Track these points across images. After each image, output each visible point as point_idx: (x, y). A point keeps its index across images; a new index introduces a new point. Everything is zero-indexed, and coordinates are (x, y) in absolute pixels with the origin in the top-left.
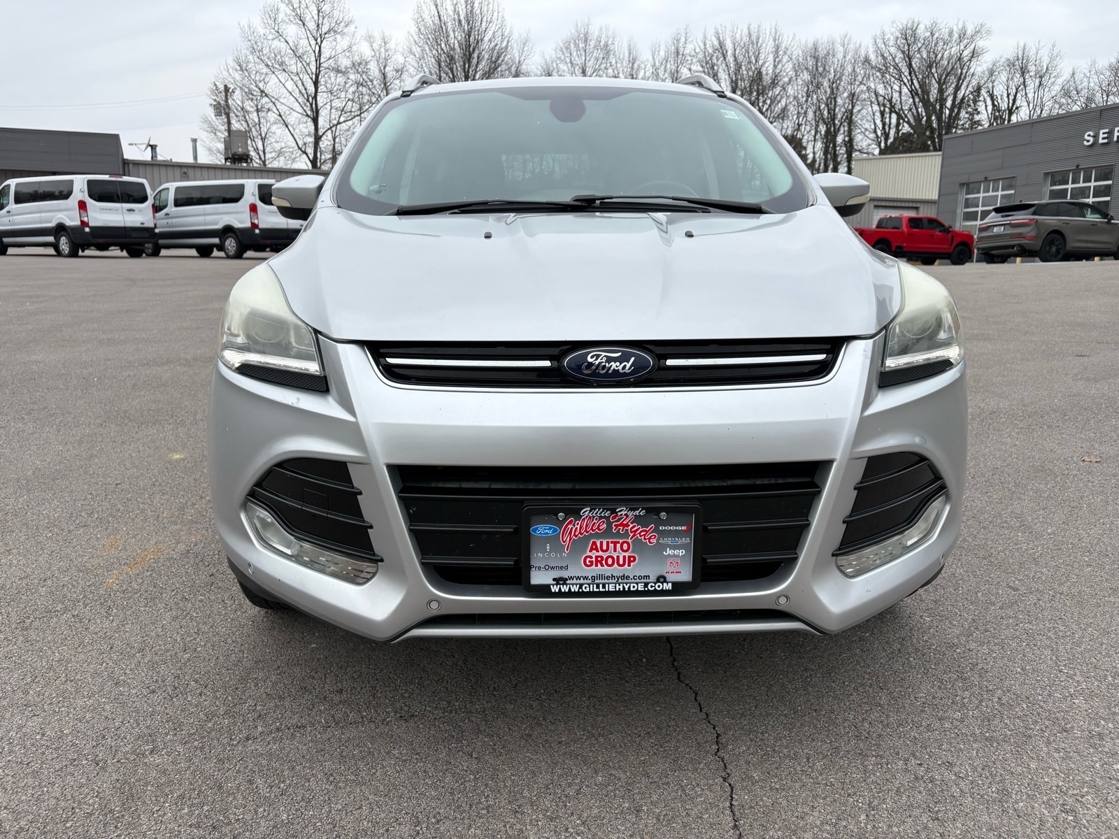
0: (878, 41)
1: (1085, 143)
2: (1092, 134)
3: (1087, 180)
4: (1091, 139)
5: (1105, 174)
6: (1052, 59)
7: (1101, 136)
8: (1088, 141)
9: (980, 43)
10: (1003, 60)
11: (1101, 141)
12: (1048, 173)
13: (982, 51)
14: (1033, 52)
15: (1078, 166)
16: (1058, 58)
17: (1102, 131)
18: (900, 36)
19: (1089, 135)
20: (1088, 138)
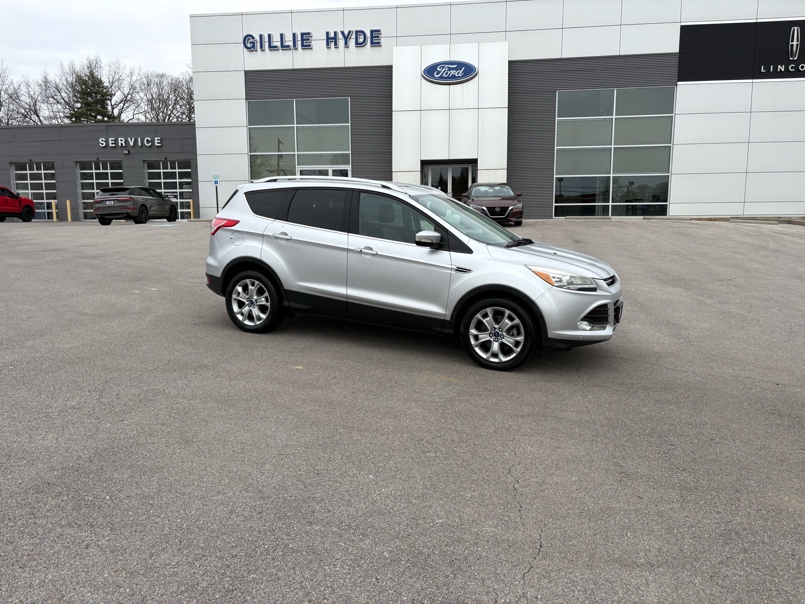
1: (100, 144)
2: (104, 140)
3: (105, 168)
4: (104, 143)
5: (116, 165)
7: (110, 142)
8: (102, 144)
11: (111, 145)
12: (77, 162)
15: (98, 159)
17: (110, 139)
19: (102, 140)
20: (102, 142)
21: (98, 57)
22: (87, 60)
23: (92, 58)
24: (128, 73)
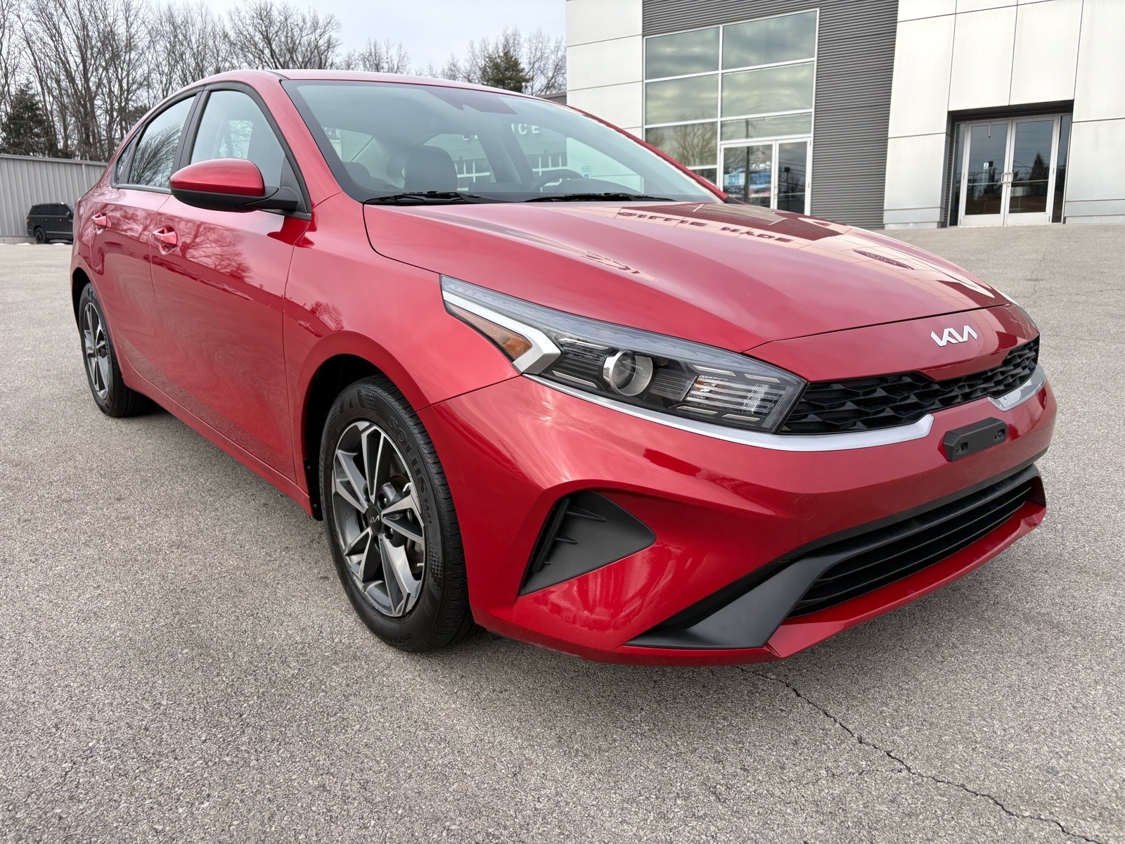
0: (234, 17)
6: (401, 58)
9: (334, 35)
10: (357, 54)
13: (336, 42)
14: (382, 50)
16: (406, 58)
18: (255, 15)
21: (516, 31)
22: (504, 36)
23: (509, 32)
24: (552, 48)
